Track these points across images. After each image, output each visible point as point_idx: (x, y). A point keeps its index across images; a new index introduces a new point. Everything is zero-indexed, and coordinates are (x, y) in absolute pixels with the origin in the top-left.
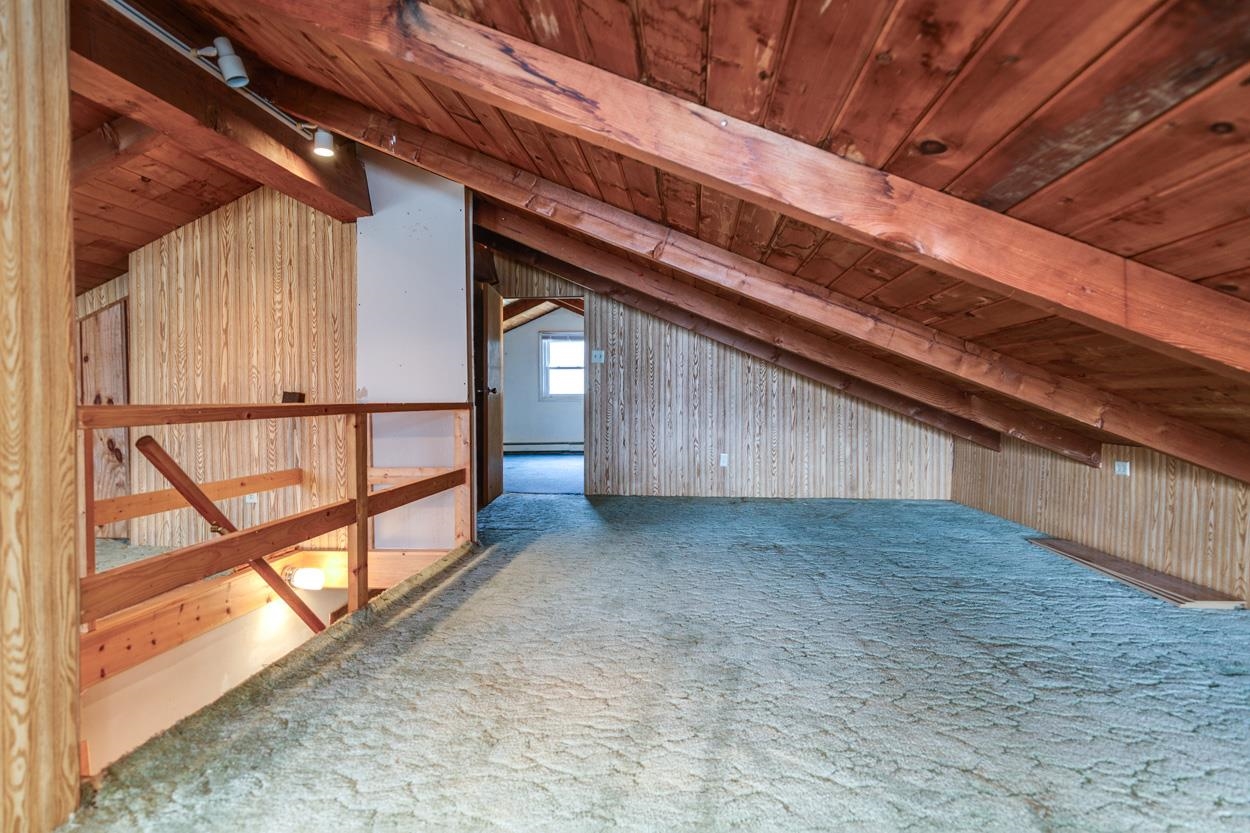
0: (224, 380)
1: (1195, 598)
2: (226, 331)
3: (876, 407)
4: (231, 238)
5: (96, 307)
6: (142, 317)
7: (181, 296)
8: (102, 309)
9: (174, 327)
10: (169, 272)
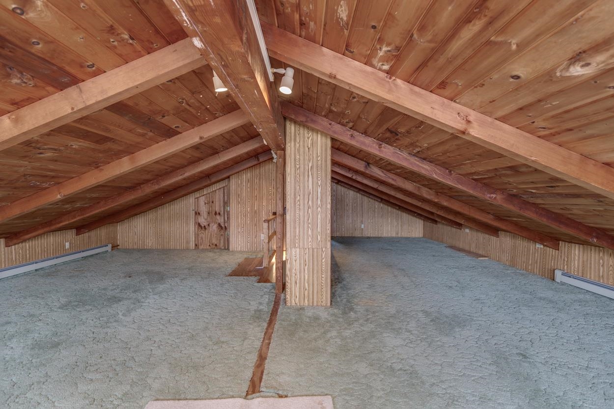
0: (256, 208)
1: (480, 257)
2: (256, 196)
3: (404, 212)
4: (258, 173)
5: (216, 189)
6: (233, 192)
7: (244, 187)
8: (217, 189)
9: (242, 195)
10: (241, 181)
